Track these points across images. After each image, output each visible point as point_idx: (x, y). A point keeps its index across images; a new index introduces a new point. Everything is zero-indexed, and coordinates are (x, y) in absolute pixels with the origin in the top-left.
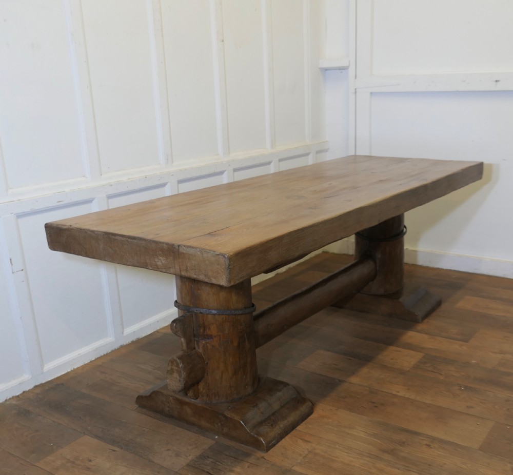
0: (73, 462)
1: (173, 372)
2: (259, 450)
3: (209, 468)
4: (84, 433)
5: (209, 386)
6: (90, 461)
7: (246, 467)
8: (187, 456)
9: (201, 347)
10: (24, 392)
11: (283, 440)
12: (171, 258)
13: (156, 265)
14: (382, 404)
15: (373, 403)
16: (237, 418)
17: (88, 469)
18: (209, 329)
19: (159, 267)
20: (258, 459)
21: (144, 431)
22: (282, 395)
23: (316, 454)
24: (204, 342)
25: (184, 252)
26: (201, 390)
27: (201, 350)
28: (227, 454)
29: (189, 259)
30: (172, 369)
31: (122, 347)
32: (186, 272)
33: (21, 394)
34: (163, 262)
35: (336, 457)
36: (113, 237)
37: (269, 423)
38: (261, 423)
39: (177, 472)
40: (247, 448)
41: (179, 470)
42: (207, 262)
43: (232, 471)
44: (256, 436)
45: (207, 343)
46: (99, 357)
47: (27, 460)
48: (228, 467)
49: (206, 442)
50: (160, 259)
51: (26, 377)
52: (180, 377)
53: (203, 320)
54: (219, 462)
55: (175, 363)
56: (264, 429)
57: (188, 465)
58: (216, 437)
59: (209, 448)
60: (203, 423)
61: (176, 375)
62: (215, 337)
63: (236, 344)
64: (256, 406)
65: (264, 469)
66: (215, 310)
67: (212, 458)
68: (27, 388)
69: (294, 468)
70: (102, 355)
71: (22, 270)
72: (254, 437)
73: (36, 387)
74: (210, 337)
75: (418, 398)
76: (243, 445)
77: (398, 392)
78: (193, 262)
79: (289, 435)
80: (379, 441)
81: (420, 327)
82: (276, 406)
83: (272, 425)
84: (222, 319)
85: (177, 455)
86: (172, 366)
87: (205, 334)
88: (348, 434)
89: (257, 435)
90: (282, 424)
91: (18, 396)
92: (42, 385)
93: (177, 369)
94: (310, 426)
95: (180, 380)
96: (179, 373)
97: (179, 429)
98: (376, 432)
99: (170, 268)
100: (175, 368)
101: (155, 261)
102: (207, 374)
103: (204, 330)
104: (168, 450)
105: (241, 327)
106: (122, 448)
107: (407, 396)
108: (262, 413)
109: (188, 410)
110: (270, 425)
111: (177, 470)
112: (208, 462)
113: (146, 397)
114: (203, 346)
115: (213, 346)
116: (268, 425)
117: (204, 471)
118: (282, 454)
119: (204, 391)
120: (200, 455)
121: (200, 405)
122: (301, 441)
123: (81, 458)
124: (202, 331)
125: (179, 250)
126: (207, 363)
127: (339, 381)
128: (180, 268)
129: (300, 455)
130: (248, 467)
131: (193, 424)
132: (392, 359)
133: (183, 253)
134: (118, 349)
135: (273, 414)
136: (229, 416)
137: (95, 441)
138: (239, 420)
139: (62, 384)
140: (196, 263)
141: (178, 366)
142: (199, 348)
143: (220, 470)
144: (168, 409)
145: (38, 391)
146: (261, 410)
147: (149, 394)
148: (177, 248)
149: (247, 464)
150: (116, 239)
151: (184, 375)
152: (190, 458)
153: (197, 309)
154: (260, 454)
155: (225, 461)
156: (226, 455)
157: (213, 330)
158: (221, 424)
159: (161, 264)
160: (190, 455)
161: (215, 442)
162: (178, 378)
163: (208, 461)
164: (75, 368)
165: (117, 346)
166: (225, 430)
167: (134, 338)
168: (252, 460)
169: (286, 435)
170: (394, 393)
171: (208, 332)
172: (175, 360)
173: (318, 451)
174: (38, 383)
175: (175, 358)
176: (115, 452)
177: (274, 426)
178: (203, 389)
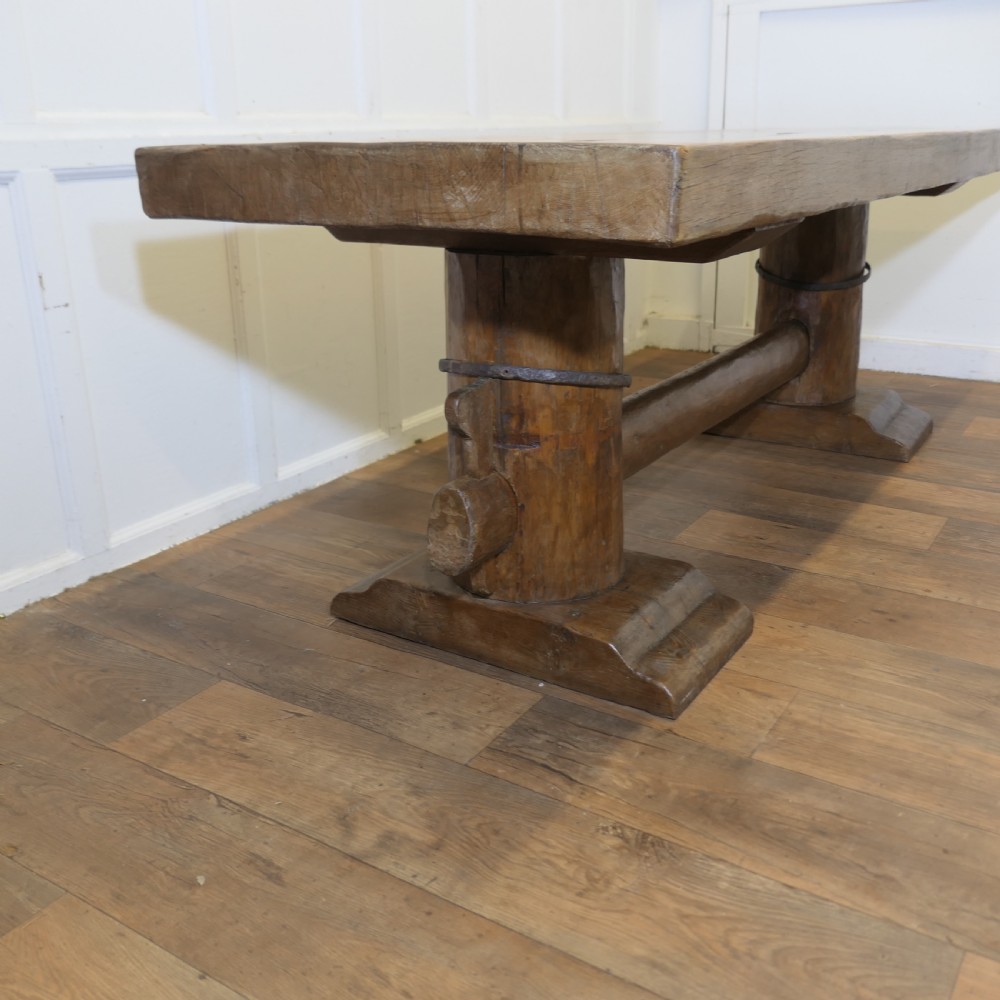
0: (202, 742)
1: (447, 524)
2: (655, 714)
3: (544, 755)
4: (219, 674)
5: (522, 562)
6: (244, 738)
7: (637, 754)
8: (481, 728)
9: (509, 465)
10: (67, 590)
11: (705, 692)
12: (495, 183)
13: (448, 213)
14: (905, 616)
15: (882, 612)
16: (599, 636)
17: (243, 757)
18: (534, 420)
19: (457, 216)
20: (659, 735)
21: (362, 671)
22: (687, 591)
23: (797, 724)
24: (517, 453)
25: (537, 159)
26: (504, 572)
27: (509, 475)
28: (580, 723)
29: (551, 178)
30: (443, 517)
31: (274, 505)
32: (540, 218)
33: (60, 595)
34: (469, 199)
35: (851, 731)
36: (324, 151)
37: (671, 651)
38: (654, 652)
39: (466, 765)
40: (625, 711)
41: (470, 761)
42: (610, 179)
43: (606, 764)
44: (649, 679)
45: (526, 455)
46: (228, 524)
47: (87, 736)
48: (591, 754)
49: (521, 697)
50: (461, 193)
51: (71, 557)
52: (465, 532)
53: (520, 397)
54: (565, 742)
55: (451, 501)
56: (664, 663)
57: (489, 749)
58: (541, 685)
59: (530, 710)
60: (507, 653)
61: (453, 531)
62: (546, 439)
63: (591, 459)
64: (636, 610)
65: (682, 758)
66: (553, 371)
67: (545, 733)
68: (74, 583)
69: (758, 756)
70: (235, 519)
71: (67, 305)
72: (644, 681)
73: (93, 580)
74: (534, 439)
75: (980, 603)
76: (612, 704)
77: (929, 591)
78: (564, 185)
79: (713, 681)
80: (937, 694)
81: (909, 468)
82: (677, 614)
83: (679, 655)
84: (567, 394)
85: (457, 725)
86: (442, 508)
87: (523, 431)
88: (855, 677)
89: (651, 676)
90: (701, 655)
91: (54, 599)
92: (106, 577)
93: (456, 514)
94: (757, 662)
95: (463, 544)
96: (464, 525)
97: (447, 667)
98: (919, 675)
99: (489, 213)
100: (451, 513)
101: (445, 202)
102: (521, 533)
103: (521, 423)
104: (432, 714)
105: (606, 419)
106: (316, 710)
107: (954, 599)
108: (652, 628)
109: (468, 623)
110: (674, 654)
111: (465, 761)
112: (539, 742)
113: (357, 596)
114: (516, 463)
115: (539, 463)
116: (671, 654)
117: (534, 762)
118: (715, 723)
119: (510, 576)
120: (513, 725)
121: (499, 609)
122: (748, 693)
123: (220, 732)
124: (514, 424)
125: (520, 157)
126: (523, 506)
127: (783, 568)
128: (520, 210)
129: (760, 726)
130: (643, 753)
131: (478, 657)
132: (880, 527)
133: (535, 165)
134: (267, 509)
135: (675, 631)
136: (578, 633)
137: (249, 694)
138: (605, 641)
139: (153, 574)
140: (574, 186)
141: (459, 505)
142: (504, 469)
143: (574, 761)
144: (413, 623)
145: (99, 588)
146: (649, 620)
147: (366, 588)
148: (516, 151)
149: (636, 749)
150: (333, 157)
151: (475, 529)
152: (491, 731)
153: (507, 368)
154: (659, 723)
155: (578, 738)
156: (580, 726)
157: (543, 424)
158: (556, 654)
159: (462, 206)
160: (488, 725)
161: (540, 697)
162: (459, 537)
163: (539, 740)
164: (178, 543)
165: (263, 502)
166: (565, 667)
167: (299, 488)
168: (645, 736)
169: (709, 680)
170: (920, 593)
171: (530, 428)
172: (453, 494)
173: (799, 717)
174: (97, 573)
175: (453, 488)
176: (302, 719)
177: (684, 657)
178: (509, 570)
